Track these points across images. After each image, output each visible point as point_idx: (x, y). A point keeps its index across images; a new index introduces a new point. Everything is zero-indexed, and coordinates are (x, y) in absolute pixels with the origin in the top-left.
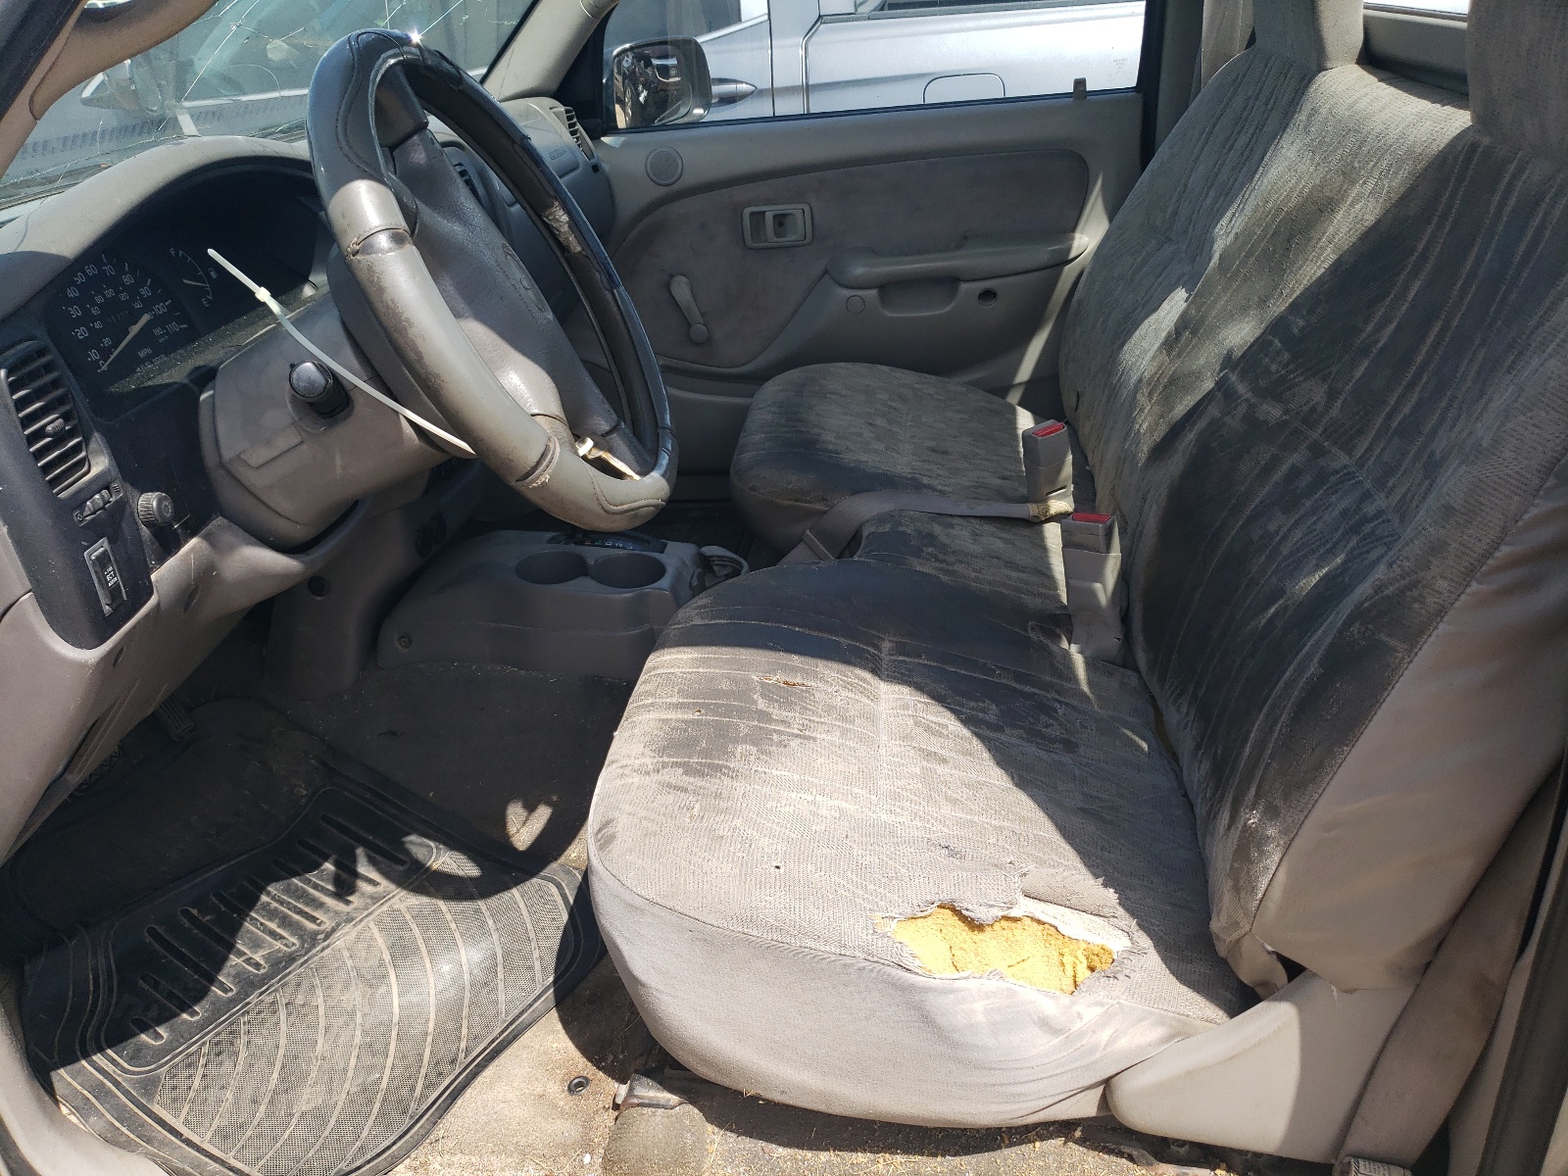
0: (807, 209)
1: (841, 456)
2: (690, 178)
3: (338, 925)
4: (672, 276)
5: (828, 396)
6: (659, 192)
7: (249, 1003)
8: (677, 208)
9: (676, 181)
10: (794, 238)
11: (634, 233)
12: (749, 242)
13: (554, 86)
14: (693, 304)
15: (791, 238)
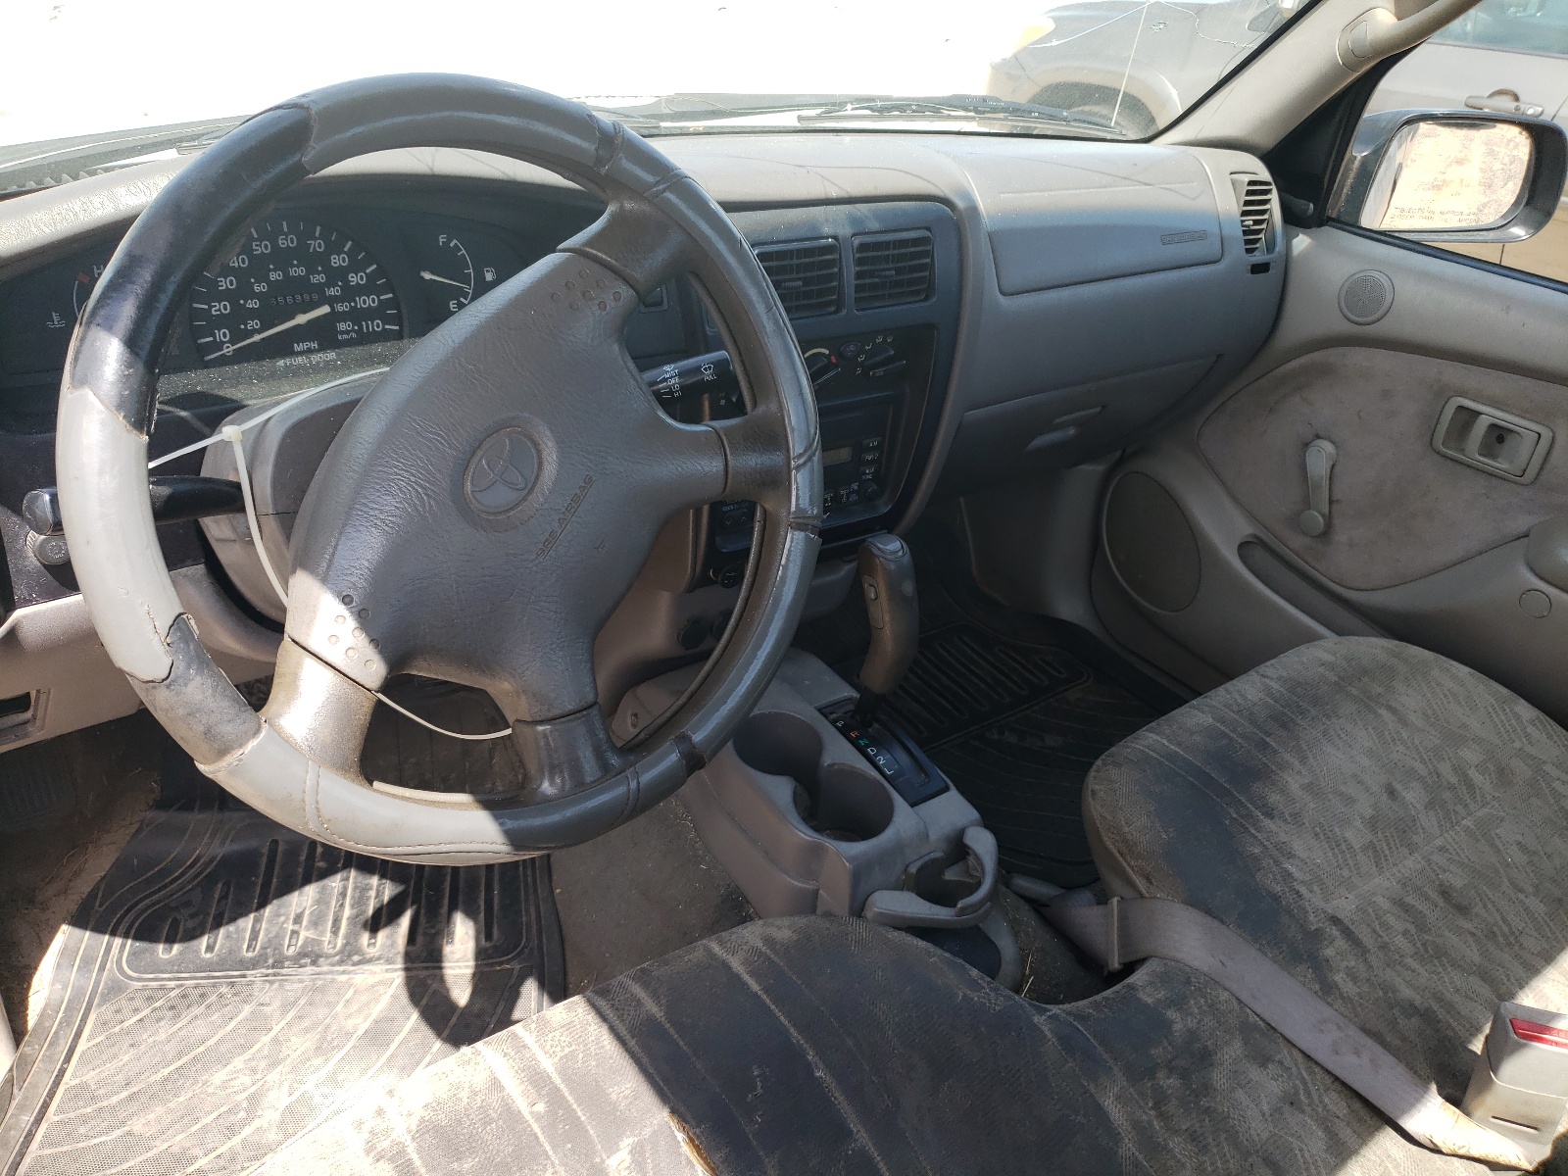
0: (1546, 434)
1: (1267, 823)
2: (1387, 327)
3: (379, 959)
4: (1318, 437)
5: (1382, 711)
6: (1343, 327)
7: (244, 976)
8: (1358, 357)
9: (1373, 322)
10: (1505, 466)
11: (1294, 364)
12: (1438, 444)
13: (1268, 141)
14: (1325, 484)
15: (1501, 465)
